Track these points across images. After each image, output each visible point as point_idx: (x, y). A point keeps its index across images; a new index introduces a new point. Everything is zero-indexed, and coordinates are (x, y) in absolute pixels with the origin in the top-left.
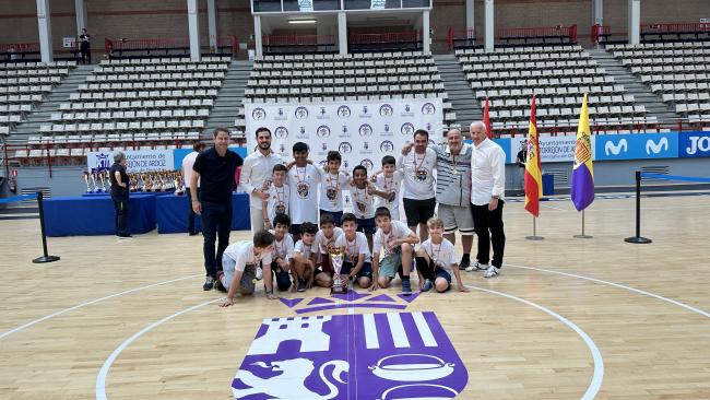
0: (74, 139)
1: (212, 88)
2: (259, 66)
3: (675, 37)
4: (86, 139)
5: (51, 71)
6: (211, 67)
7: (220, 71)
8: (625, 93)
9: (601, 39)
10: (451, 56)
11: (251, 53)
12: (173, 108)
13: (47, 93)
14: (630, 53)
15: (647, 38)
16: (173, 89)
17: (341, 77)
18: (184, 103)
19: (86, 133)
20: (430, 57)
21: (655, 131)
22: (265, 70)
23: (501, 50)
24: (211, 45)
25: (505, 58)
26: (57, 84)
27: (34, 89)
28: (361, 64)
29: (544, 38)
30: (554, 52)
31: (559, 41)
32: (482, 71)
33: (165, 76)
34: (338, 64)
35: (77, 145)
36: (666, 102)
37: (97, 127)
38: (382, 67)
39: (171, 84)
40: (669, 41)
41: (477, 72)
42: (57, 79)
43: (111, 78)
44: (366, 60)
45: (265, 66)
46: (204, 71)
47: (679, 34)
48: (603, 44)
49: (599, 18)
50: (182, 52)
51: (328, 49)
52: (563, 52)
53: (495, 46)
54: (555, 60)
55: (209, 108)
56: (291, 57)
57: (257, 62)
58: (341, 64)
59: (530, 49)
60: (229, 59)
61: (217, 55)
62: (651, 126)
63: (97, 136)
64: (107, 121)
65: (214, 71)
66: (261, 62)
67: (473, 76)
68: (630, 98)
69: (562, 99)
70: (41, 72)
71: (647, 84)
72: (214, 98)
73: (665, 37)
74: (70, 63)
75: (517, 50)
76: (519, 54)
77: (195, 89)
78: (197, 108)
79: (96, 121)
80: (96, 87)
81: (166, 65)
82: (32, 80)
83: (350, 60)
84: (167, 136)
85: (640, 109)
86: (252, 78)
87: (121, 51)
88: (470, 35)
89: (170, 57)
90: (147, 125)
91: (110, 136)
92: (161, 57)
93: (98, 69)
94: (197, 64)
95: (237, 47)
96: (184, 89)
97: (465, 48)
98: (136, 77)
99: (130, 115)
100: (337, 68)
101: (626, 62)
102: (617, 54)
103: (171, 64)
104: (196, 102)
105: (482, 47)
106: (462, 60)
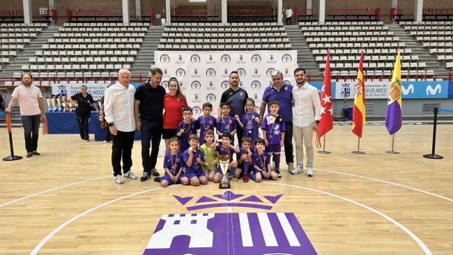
0: (43, 75)
1: (137, 43)
2: (168, 29)
3: (445, 18)
4: (52, 75)
5: (31, 30)
6: (136, 29)
7: (142, 32)
8: (412, 54)
9: (396, 18)
10: (296, 26)
11: (163, 20)
12: (110, 56)
13: (27, 44)
14: (416, 28)
15: (427, 18)
16: (111, 43)
17: (223, 38)
18: (118, 53)
19: (52, 71)
20: (282, 26)
21: (432, 80)
22: (172, 32)
23: (330, 23)
24: (137, 15)
25: (332, 28)
26: (34, 38)
27: (19, 41)
28: (236, 30)
29: (358, 16)
30: (364, 26)
31: (368, 18)
32: (317, 37)
33: (105, 35)
34: (220, 30)
35: (45, 79)
36: (440, 61)
37: (59, 67)
38: (250, 32)
39: (109, 40)
40: (442, 20)
41: (313, 37)
42: (34, 35)
43: (69, 35)
44: (240, 27)
45: (172, 29)
46: (131, 32)
47: (448, 16)
48: (398, 21)
49: (395, 4)
50: (117, 19)
51: (214, 19)
52: (371, 25)
53: (326, 21)
54: (365, 31)
55: (134, 56)
56: (189, 24)
57: (167, 27)
58: (223, 30)
59: (349, 23)
60: (148, 24)
61: (140, 22)
62: (429, 77)
63: (59, 73)
64: (66, 63)
65: (138, 32)
66: (170, 27)
67: (311, 40)
68: (415, 57)
69: (370, 57)
70: (24, 30)
71: (427, 48)
72: (138, 50)
73: (438, 18)
74: (43, 25)
75: (340, 23)
76: (341, 26)
77: (125, 43)
78: (126, 56)
79: (58, 63)
80: (60, 41)
81: (107, 27)
82: (18, 35)
83: (229, 27)
84: (105, 74)
85: (423, 65)
86: (163, 38)
87: (77, 17)
88: (309, 13)
89: (110, 22)
90: (93, 67)
91: (68, 73)
92: (103, 22)
93: (61, 29)
94: (127, 27)
95: (154, 17)
96: (118, 43)
97: (305, 21)
98: (86, 35)
99: (82, 60)
100: (220, 32)
101: (412, 33)
102: (406, 28)
103: (110, 27)
104: (126, 53)
105: (317, 21)
106: (303, 29)
